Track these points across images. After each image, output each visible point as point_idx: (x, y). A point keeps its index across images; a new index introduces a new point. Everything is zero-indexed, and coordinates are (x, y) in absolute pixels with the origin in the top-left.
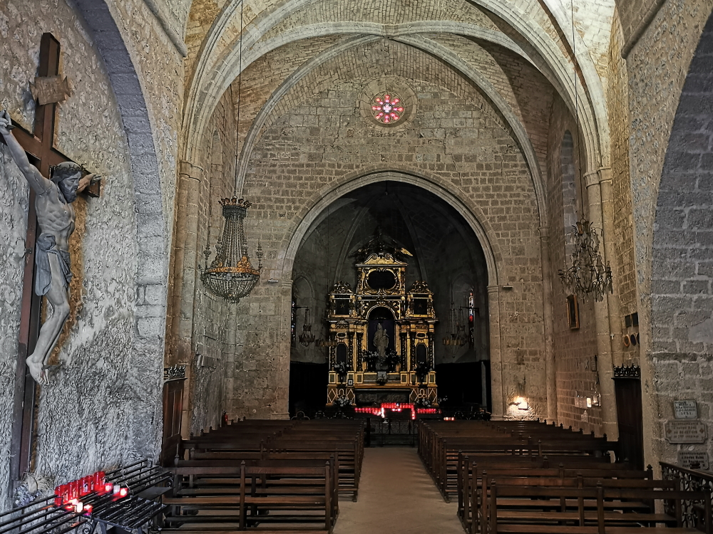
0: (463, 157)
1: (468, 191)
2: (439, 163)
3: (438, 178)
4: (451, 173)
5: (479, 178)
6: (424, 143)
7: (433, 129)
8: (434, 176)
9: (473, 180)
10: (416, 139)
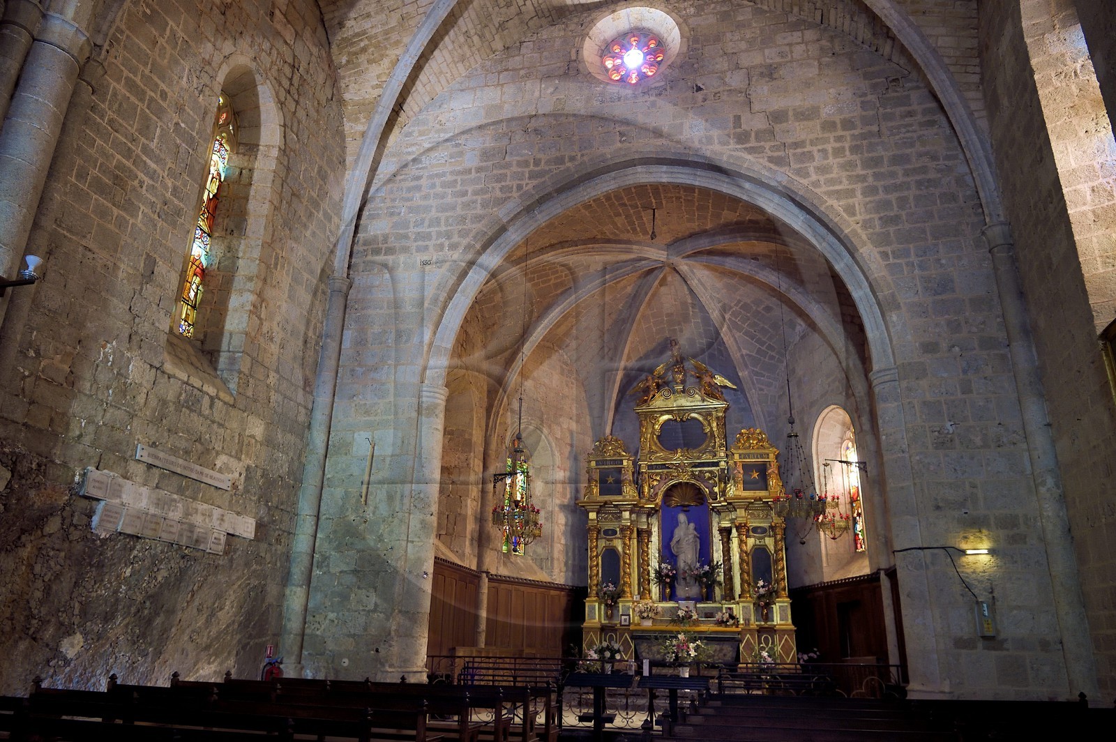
0: (791, 113)
1: (807, 175)
2: (738, 130)
3: (738, 158)
4: (767, 145)
5: (829, 147)
6: (705, 100)
7: (724, 72)
8: (731, 156)
9: (815, 154)
10: (689, 94)
